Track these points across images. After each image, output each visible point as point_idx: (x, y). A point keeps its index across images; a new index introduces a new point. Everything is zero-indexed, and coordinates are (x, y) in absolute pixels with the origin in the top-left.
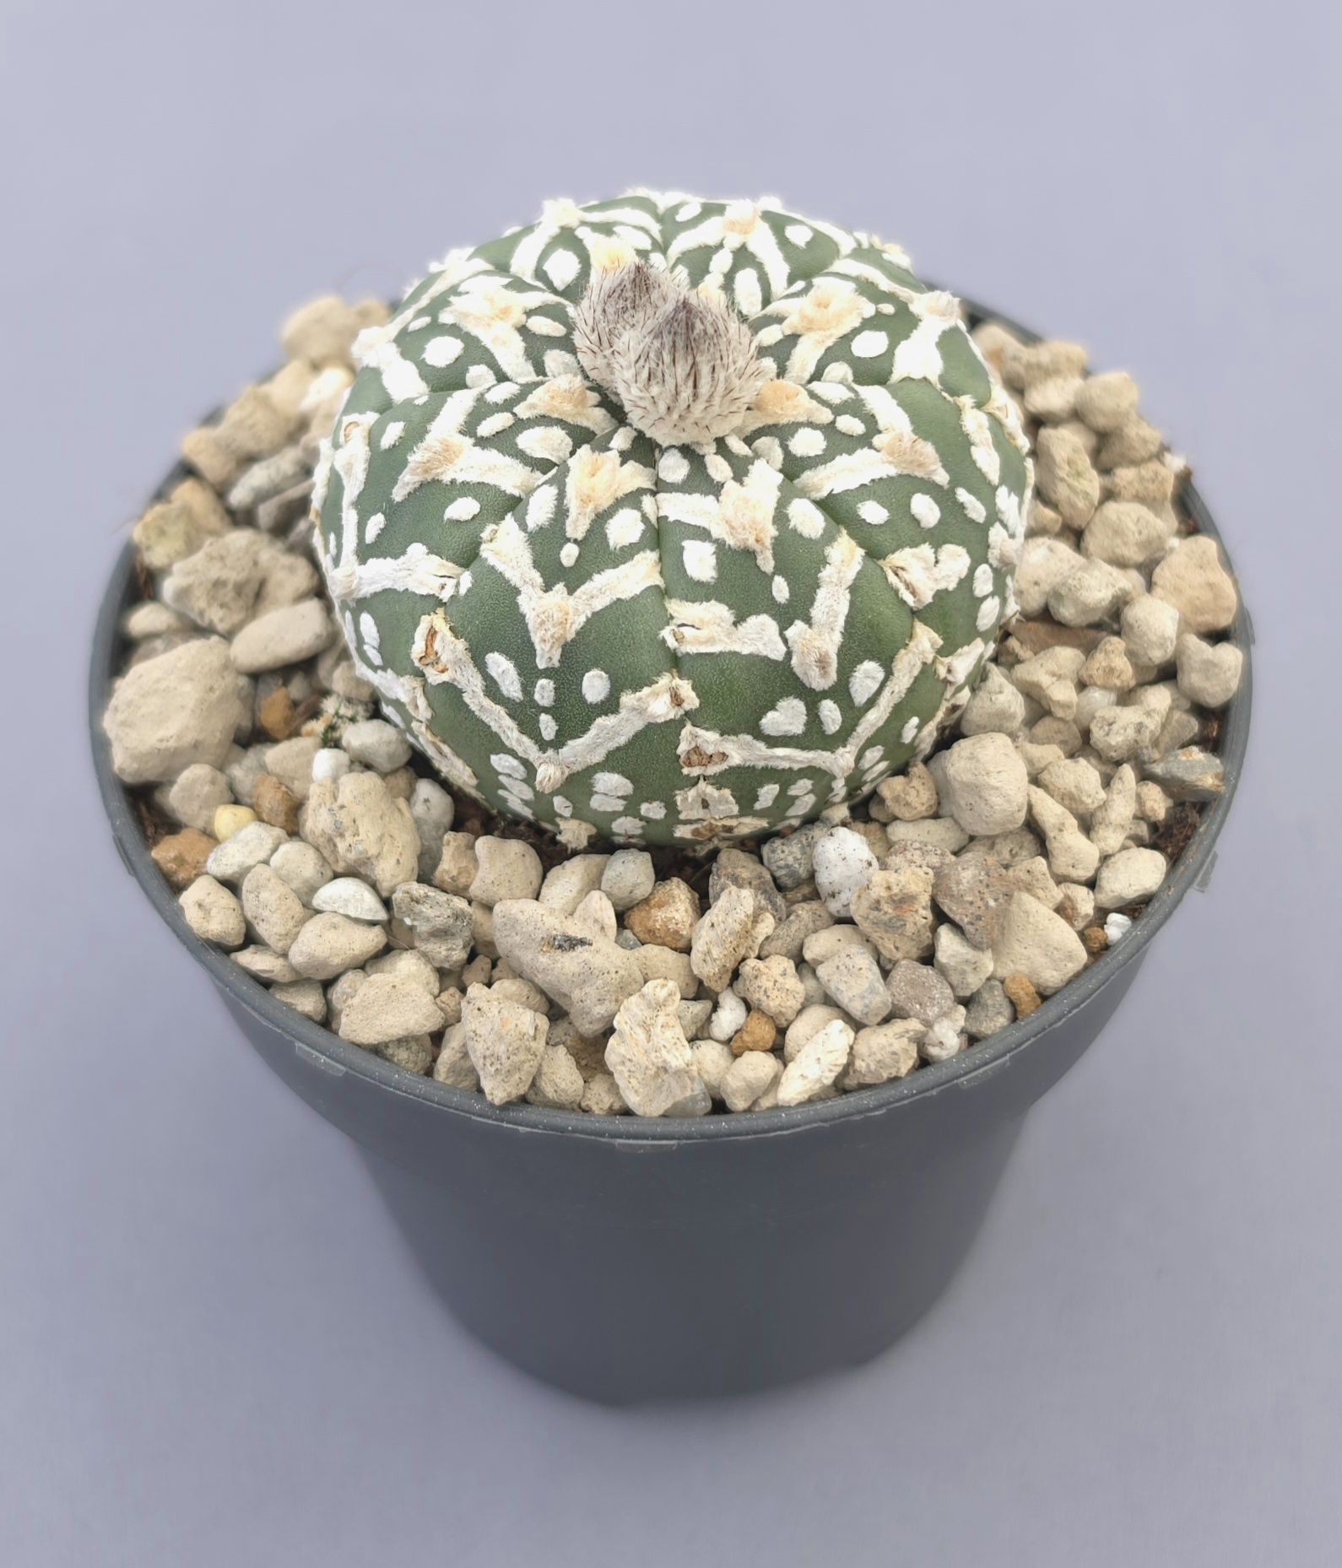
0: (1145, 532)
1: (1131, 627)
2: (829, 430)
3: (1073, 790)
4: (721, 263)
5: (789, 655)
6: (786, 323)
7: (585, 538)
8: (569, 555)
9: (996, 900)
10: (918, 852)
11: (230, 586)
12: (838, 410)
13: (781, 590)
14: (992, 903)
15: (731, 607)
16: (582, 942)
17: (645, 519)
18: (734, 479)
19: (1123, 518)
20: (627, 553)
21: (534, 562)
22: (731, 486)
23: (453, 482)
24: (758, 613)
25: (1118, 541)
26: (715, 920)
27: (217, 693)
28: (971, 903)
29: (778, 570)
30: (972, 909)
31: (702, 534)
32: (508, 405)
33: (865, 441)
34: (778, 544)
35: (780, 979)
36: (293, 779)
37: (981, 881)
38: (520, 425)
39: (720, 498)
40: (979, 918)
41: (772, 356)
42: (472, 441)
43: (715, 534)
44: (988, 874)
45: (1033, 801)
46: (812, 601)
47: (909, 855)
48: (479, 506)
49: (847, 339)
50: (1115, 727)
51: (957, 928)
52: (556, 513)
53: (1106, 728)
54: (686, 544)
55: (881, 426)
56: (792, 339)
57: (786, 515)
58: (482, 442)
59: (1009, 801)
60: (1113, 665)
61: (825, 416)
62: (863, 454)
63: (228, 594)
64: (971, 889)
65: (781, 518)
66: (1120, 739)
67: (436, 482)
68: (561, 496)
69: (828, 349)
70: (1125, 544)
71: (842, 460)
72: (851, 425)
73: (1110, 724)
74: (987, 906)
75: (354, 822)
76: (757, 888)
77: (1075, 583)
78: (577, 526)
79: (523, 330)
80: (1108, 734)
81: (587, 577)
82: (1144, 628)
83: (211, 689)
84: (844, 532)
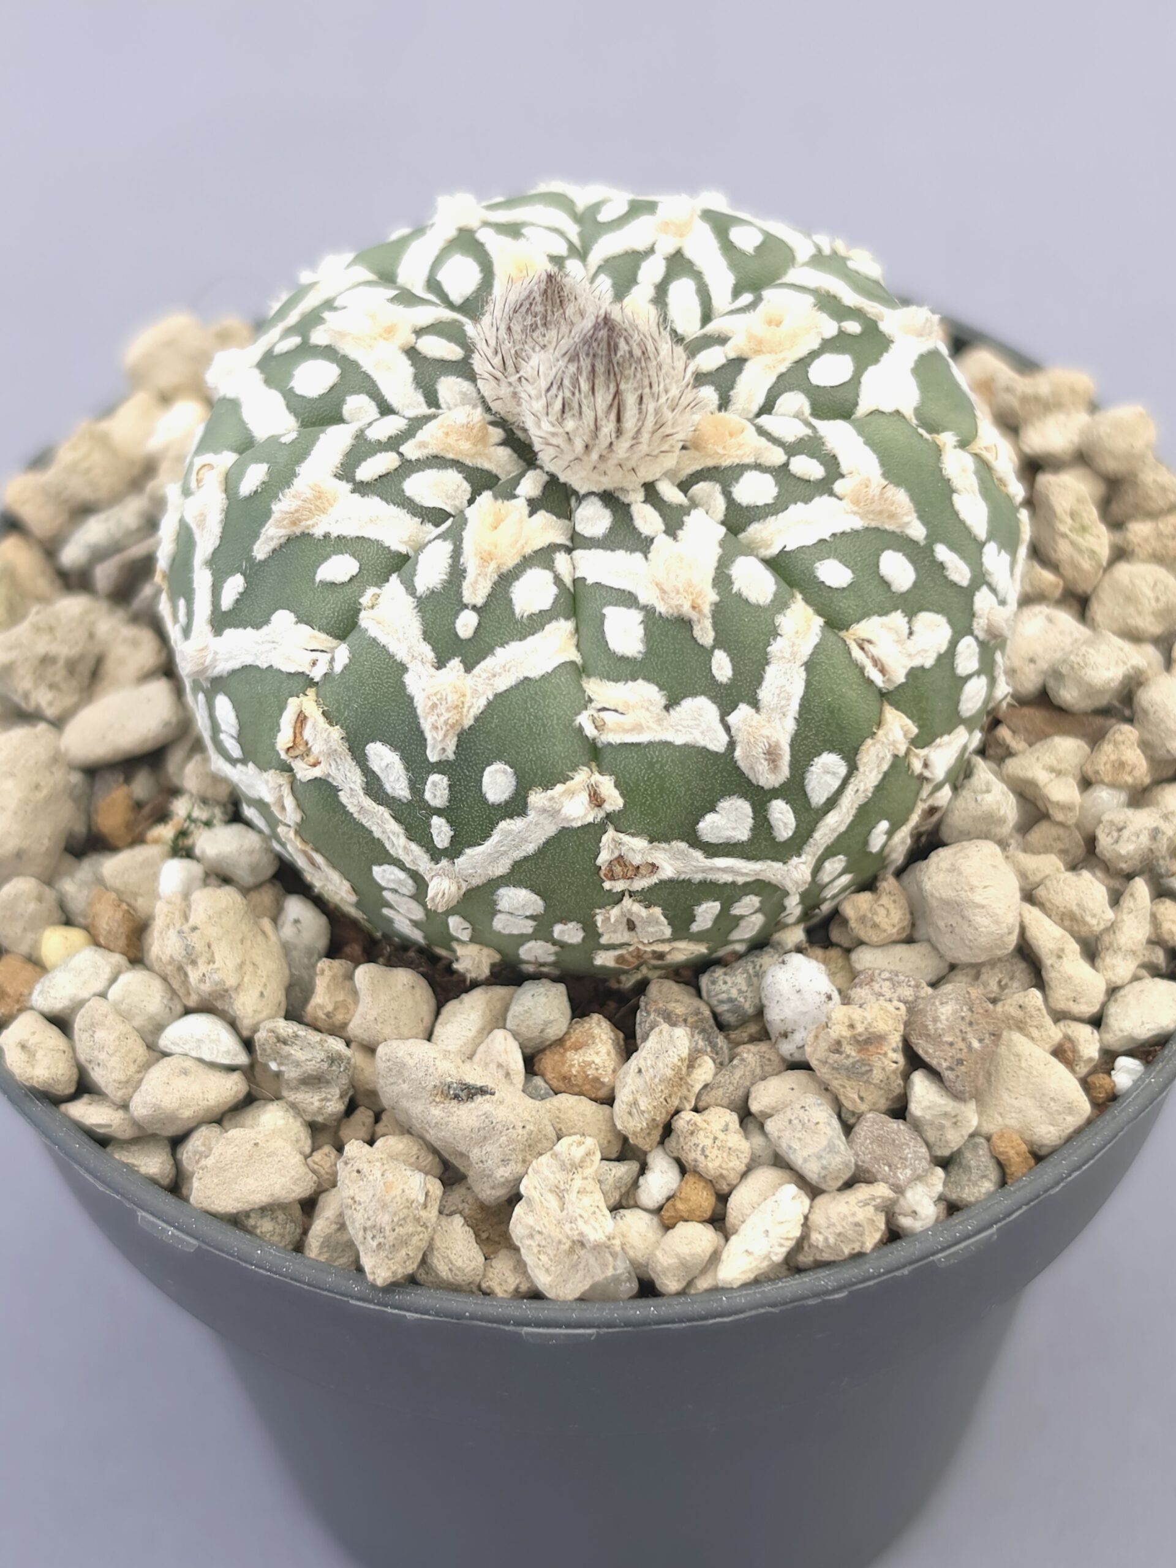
0: (1163, 599)
1: (1145, 712)
2: (781, 473)
3: (1075, 908)
4: (652, 271)
5: (732, 745)
6: (729, 344)
7: (486, 604)
8: (466, 624)
9: (981, 1041)
10: (888, 983)
11: (61, 663)
12: (792, 449)
13: (722, 667)
14: (976, 1044)
15: (661, 688)
16: (483, 1091)
17: (558, 580)
18: (666, 532)
19: (1137, 582)
20: (537, 622)
21: (425, 633)
22: (662, 542)
23: (327, 536)
24: (694, 694)
25: (1131, 610)
26: (642, 1064)
27: (45, 792)
28: (951, 1044)
29: (718, 643)
30: (952, 1052)
31: (628, 599)
32: (394, 443)
33: (824, 487)
34: (718, 611)
35: (721, 1136)
36: (135, 895)
37: (963, 1018)
38: (408, 467)
39: (650, 556)
40: (960, 1062)
41: (713, 383)
42: (350, 486)
43: (643, 600)
44: (971, 1010)
45: (1027, 921)
46: (759, 680)
47: (876, 987)
48: (357, 565)
49: (803, 364)
50: (1126, 833)
51: (934, 1074)
52: (451, 574)
53: (1115, 834)
54: (608, 611)
55: (844, 468)
56: (737, 364)
57: (729, 577)
58: (361, 488)
59: (997, 922)
60: (1123, 758)
61: (777, 456)
62: (822, 502)
63: (58, 673)
64: (951, 1028)
65: (722, 579)
66: (1131, 847)
67: (306, 536)
68: (457, 553)
69: (781, 376)
70: (1140, 613)
71: (797, 510)
72: (807, 467)
73: (1120, 830)
74: (970, 1048)
75: (209, 946)
76: (693, 1027)
77: (1079, 659)
78: (476, 590)
79: (412, 353)
80: (1117, 842)
81: (488, 651)
82: (1161, 714)
83: (37, 787)
84: (799, 597)
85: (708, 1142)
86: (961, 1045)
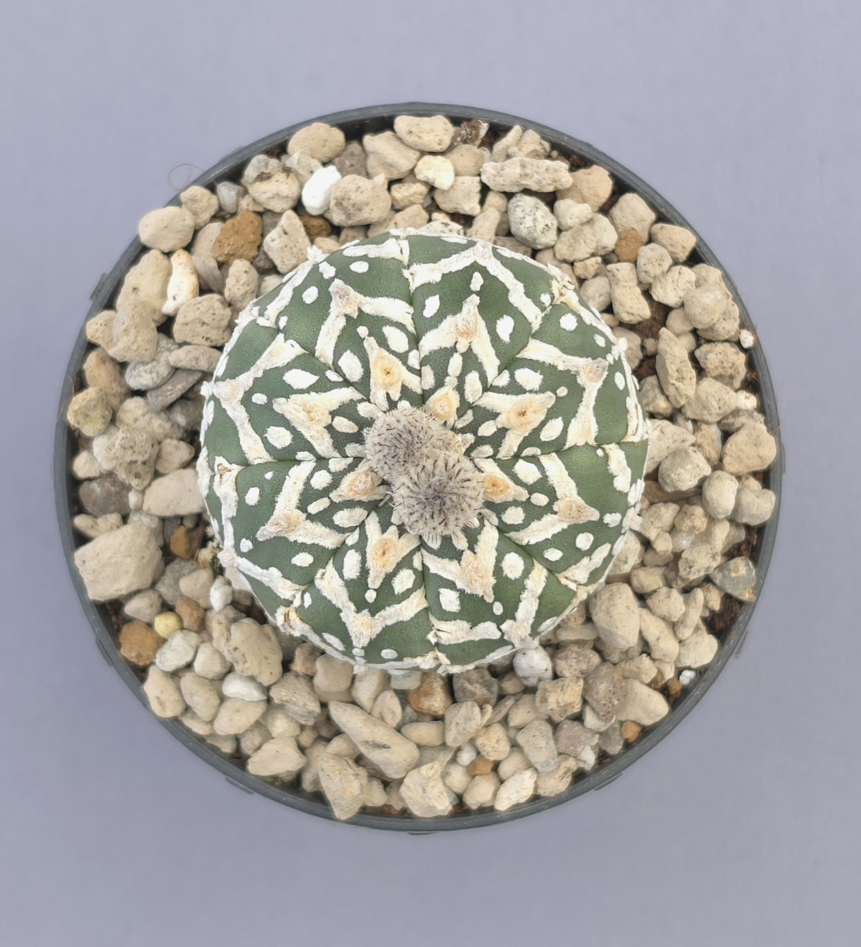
2: (527, 505)
4: (456, 364)
5: (503, 634)
6: (499, 419)
7: (379, 588)
8: (371, 596)
12: (532, 489)
13: (498, 609)
14: (616, 702)
15: (468, 621)
16: (384, 747)
17: (415, 571)
18: (469, 548)
19: (709, 398)
20: (407, 594)
21: (349, 597)
22: (468, 553)
23: (295, 541)
24: (484, 621)
25: (706, 412)
26: (458, 721)
28: (605, 705)
29: (496, 600)
31: (451, 585)
32: (325, 492)
33: (549, 509)
34: (496, 588)
35: (496, 746)
37: (610, 691)
38: (334, 507)
39: (461, 563)
41: (490, 443)
42: (304, 516)
43: (459, 585)
44: (614, 686)
45: (642, 629)
46: (516, 609)
47: (569, 661)
48: (312, 558)
49: (538, 430)
50: (693, 569)
52: (361, 572)
53: (688, 570)
54: (442, 590)
55: (559, 495)
56: (502, 432)
57: (501, 568)
58: (310, 517)
61: (523, 495)
62: (548, 518)
63: (139, 468)
64: (605, 697)
65: (498, 571)
66: (695, 577)
67: (285, 539)
68: (364, 561)
69: (525, 438)
71: (535, 525)
72: (540, 499)
73: (690, 567)
75: (243, 656)
76: (481, 684)
78: (374, 581)
79: (330, 428)
80: (689, 574)
81: (383, 608)
84: (536, 562)
85: (490, 749)
86: (610, 705)
